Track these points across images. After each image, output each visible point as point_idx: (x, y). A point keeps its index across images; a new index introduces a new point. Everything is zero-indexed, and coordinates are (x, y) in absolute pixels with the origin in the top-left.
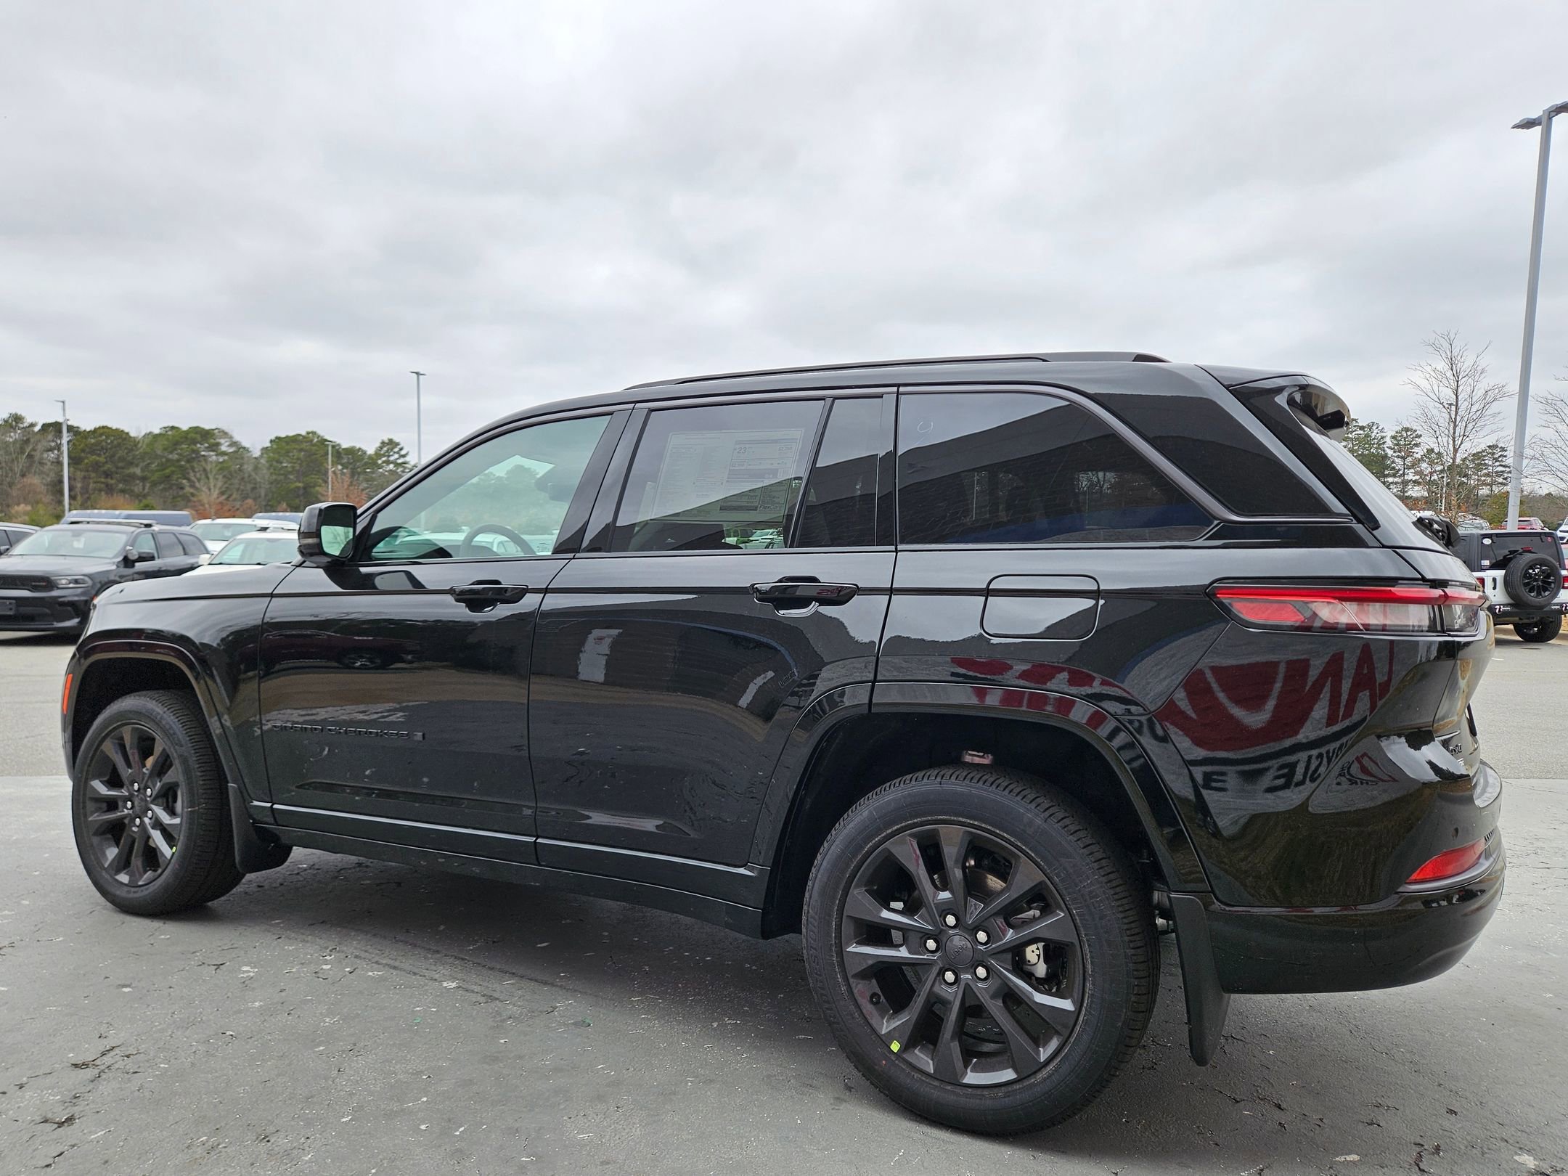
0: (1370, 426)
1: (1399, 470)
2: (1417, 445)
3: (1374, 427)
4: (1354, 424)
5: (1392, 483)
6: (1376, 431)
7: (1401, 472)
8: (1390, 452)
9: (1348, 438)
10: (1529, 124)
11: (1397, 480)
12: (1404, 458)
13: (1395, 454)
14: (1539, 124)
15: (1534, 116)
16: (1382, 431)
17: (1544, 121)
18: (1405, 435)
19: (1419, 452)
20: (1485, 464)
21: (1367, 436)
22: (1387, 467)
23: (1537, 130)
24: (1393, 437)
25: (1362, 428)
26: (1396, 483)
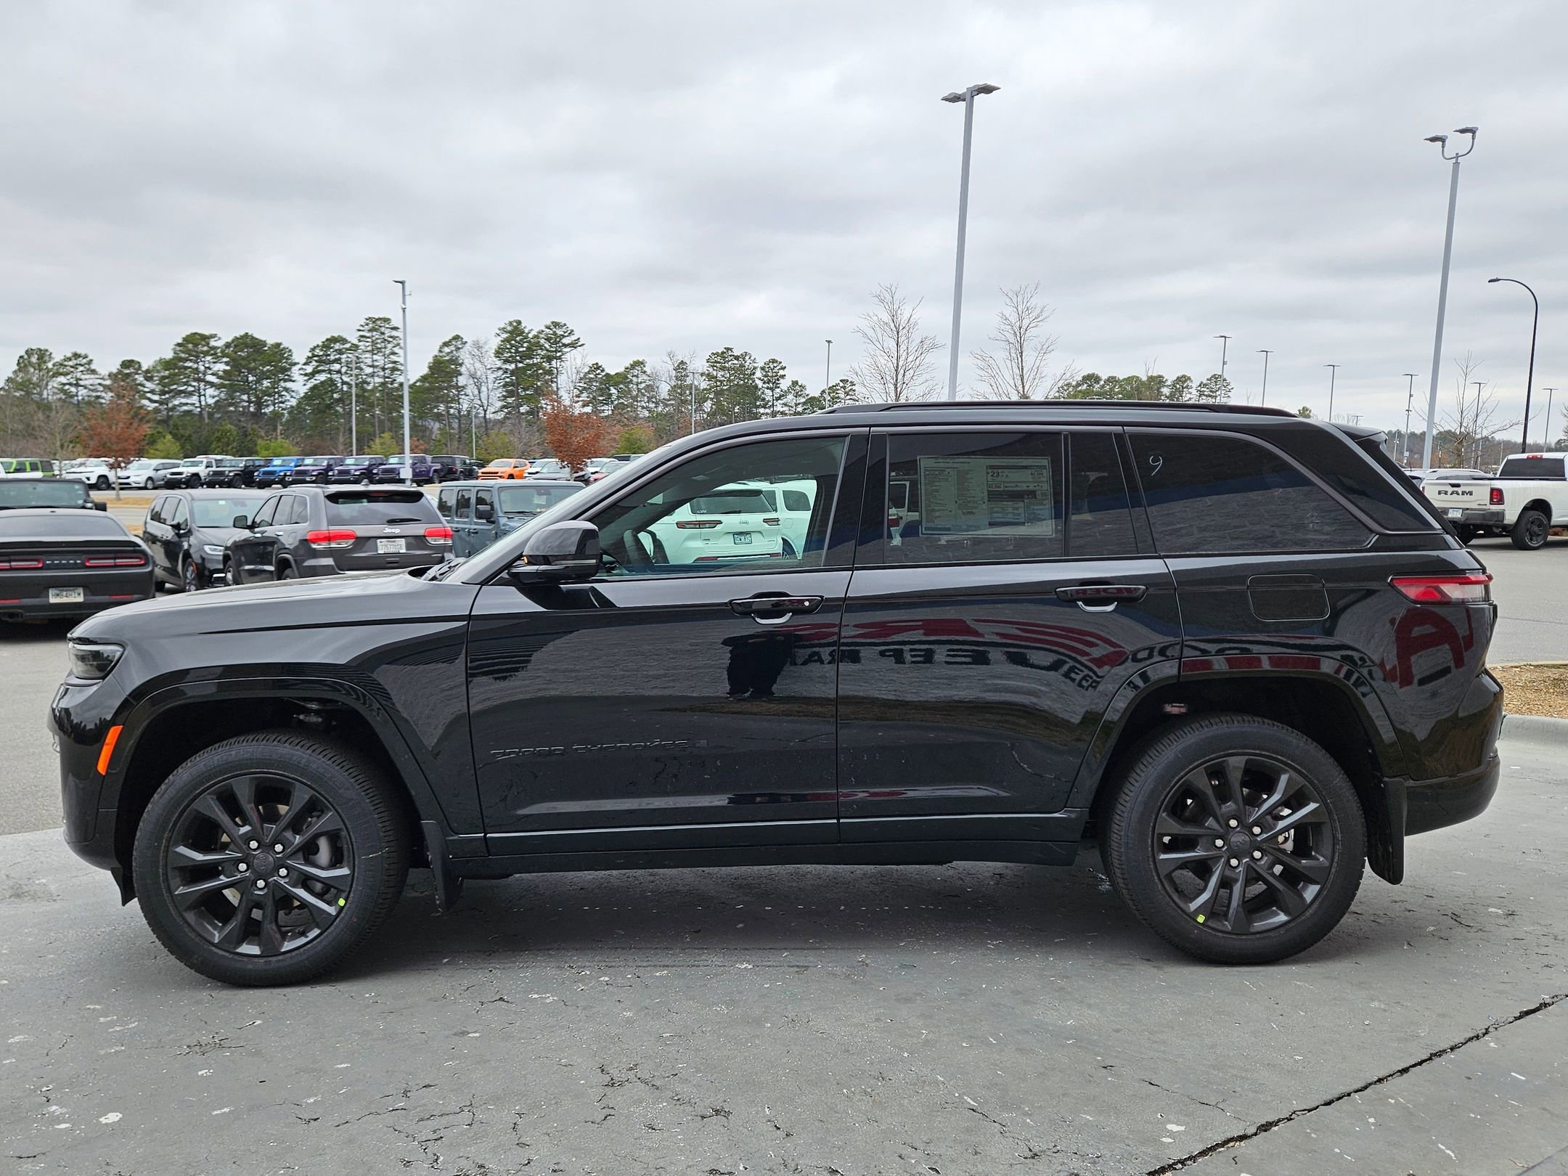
0: (744, 356)
1: (769, 401)
2: (783, 376)
3: (747, 358)
4: (730, 353)
5: (763, 414)
6: (749, 361)
7: (770, 404)
8: (760, 384)
9: (725, 367)
10: (954, 99)
11: (767, 411)
12: (772, 389)
13: (765, 386)
14: (964, 100)
15: (960, 92)
16: (754, 361)
17: (968, 98)
18: (772, 367)
19: (785, 384)
20: (838, 398)
21: (742, 366)
22: (758, 398)
23: (962, 105)
24: (763, 369)
25: (737, 358)
26: (767, 414)
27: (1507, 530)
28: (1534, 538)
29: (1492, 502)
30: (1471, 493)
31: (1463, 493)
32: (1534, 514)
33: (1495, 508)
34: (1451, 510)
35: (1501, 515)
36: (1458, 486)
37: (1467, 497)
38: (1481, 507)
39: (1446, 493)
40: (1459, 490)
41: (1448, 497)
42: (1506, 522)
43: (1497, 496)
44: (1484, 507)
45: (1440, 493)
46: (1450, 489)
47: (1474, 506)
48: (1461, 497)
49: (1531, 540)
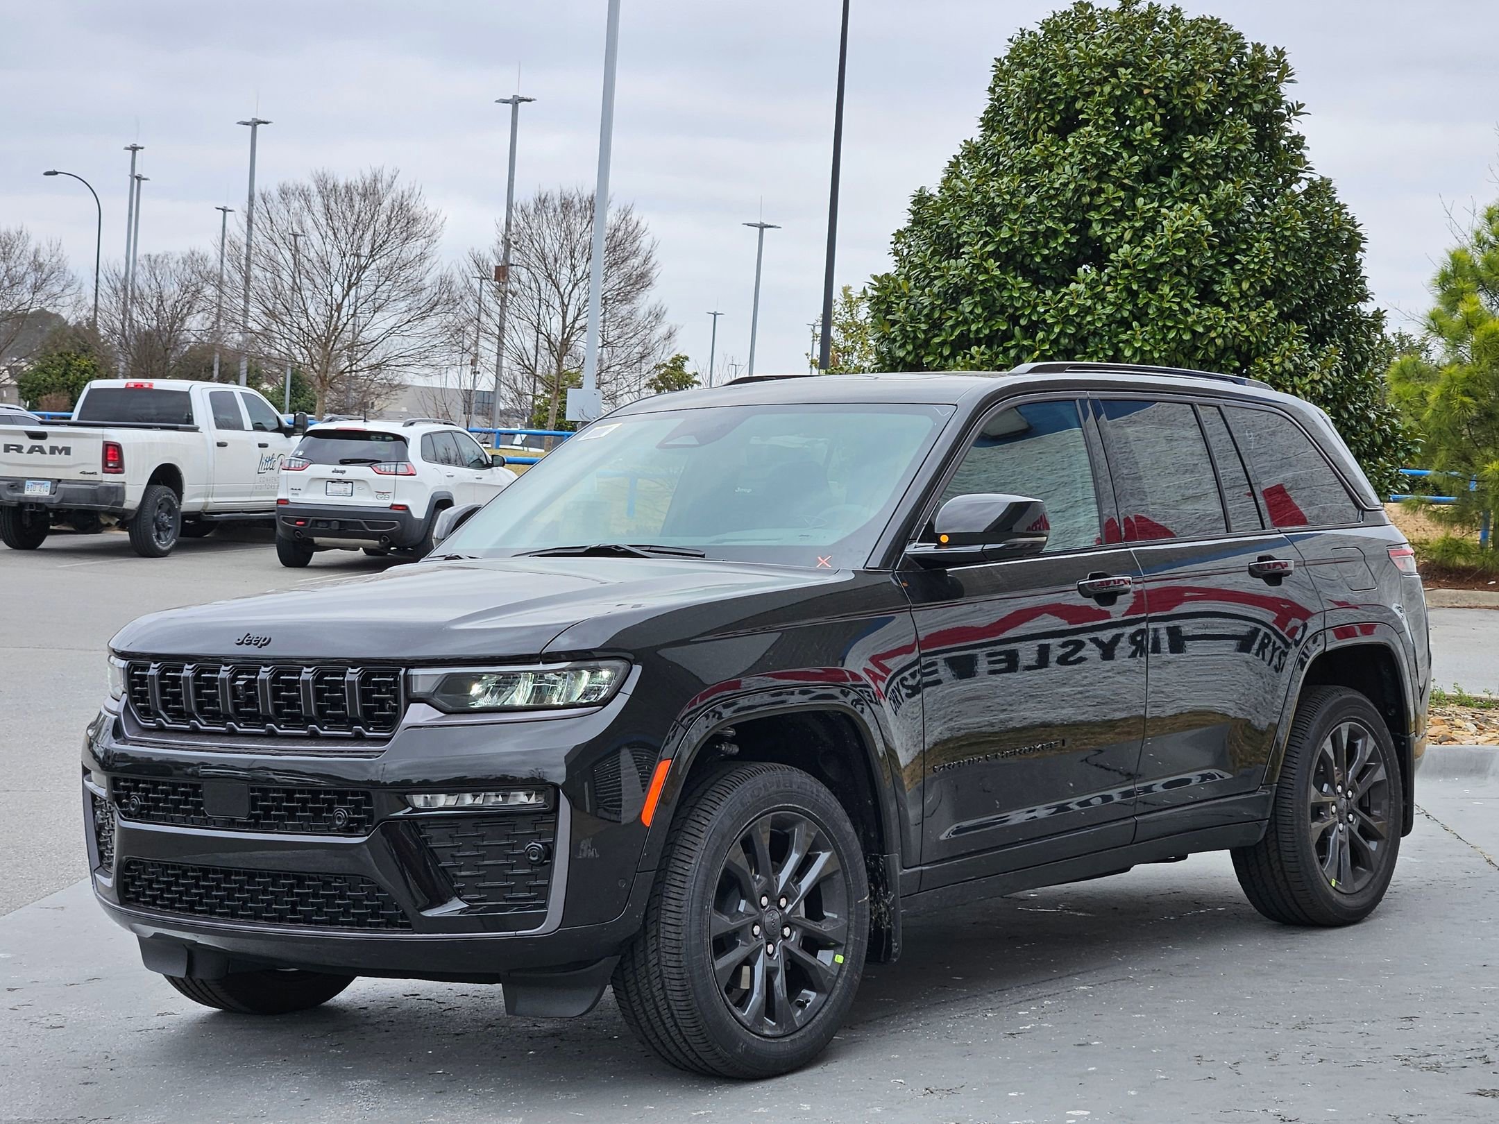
27: (126, 520)
28: (162, 534)
29: (106, 469)
30: (67, 451)
31: (53, 450)
32: (162, 490)
33: (111, 479)
34: (28, 483)
35: (117, 492)
36: (42, 436)
37: (59, 458)
38: (86, 477)
39: (19, 449)
40: (46, 444)
41: (24, 457)
42: (126, 506)
43: (113, 456)
44: (92, 477)
45: (7, 448)
46: (27, 443)
47: (74, 475)
48: (47, 458)
49: (158, 537)
